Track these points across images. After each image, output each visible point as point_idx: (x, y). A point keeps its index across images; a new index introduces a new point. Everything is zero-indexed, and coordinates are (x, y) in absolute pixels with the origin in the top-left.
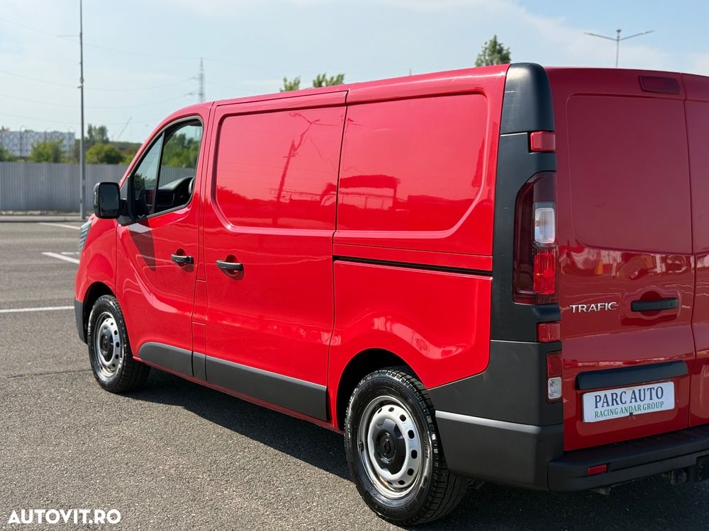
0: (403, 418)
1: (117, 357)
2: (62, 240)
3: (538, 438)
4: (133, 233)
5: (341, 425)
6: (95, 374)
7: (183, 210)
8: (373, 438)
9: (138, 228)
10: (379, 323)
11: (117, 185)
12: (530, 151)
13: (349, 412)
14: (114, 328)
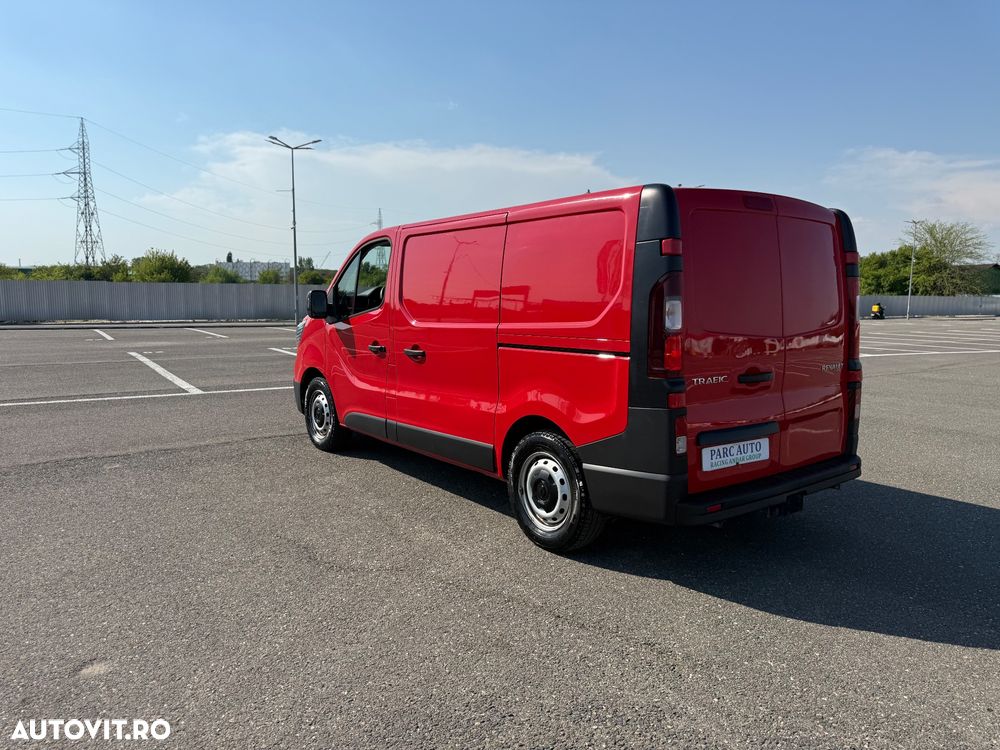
0: (555, 469)
1: (327, 424)
2: (282, 339)
3: (668, 484)
4: (337, 330)
5: (505, 475)
6: (311, 437)
7: (377, 312)
8: (531, 484)
9: (342, 326)
10: (531, 396)
11: (325, 292)
12: (662, 254)
13: (512, 464)
14: (325, 402)
